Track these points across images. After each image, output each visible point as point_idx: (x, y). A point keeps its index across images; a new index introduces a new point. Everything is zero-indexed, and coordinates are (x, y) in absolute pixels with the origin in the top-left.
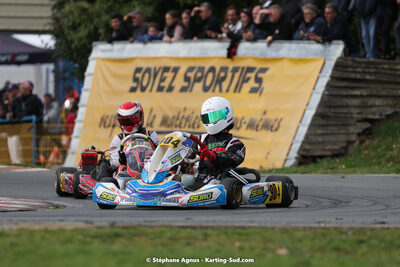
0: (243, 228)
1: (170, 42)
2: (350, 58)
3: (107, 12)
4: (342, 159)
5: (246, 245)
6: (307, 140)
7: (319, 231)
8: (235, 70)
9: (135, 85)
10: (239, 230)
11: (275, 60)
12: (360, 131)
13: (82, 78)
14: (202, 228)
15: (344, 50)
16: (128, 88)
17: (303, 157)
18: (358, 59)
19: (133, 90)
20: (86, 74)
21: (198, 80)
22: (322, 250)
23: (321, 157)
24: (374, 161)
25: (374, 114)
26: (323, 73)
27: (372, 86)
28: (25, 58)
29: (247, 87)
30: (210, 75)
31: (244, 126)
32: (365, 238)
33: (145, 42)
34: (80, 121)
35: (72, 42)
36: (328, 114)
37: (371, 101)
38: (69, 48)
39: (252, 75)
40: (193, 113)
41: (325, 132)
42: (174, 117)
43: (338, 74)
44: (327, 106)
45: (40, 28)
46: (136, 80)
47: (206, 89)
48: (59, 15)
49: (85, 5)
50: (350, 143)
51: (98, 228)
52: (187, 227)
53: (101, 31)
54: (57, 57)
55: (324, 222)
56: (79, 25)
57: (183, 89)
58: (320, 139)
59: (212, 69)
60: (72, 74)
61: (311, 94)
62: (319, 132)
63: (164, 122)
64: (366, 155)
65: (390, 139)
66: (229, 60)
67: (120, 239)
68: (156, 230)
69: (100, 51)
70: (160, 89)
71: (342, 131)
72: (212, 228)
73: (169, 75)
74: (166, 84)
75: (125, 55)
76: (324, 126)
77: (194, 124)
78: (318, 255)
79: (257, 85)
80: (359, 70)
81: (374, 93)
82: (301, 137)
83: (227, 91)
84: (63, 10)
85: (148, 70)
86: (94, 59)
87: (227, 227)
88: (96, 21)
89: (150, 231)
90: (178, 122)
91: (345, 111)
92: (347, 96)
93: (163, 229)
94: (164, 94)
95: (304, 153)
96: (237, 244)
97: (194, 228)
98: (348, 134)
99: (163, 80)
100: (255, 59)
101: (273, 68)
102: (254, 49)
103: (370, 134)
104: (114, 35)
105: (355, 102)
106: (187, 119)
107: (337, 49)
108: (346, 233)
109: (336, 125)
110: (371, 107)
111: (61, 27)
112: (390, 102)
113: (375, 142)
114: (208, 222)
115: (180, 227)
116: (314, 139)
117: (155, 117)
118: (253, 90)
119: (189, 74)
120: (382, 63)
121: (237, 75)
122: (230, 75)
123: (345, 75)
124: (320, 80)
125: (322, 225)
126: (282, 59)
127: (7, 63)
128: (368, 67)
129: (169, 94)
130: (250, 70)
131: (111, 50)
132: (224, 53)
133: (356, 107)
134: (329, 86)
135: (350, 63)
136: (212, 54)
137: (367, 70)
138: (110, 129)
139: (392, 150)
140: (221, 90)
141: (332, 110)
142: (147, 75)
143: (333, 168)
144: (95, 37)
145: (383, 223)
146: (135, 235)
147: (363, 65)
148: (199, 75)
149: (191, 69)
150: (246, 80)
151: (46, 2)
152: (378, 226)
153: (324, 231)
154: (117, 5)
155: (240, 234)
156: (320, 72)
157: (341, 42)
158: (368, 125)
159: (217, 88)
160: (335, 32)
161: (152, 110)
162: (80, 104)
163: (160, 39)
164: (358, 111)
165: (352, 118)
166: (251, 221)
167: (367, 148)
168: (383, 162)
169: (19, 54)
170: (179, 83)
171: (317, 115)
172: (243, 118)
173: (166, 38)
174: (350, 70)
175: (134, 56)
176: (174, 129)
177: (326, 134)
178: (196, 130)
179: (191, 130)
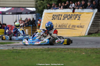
0: (76, 48)
1: (60, 9)
3: (47, 3)
4: (97, 34)
5: (77, 52)
6: (90, 30)
7: (92, 49)
8: (74, 15)
9: (53, 18)
10: (75, 49)
11: (83, 13)
13: (42, 17)
14: (67, 48)
15: (97, 11)
16: (51, 19)
17: (89, 33)
19: (52, 19)
20: (42, 16)
22: (93, 53)
23: (93, 33)
28: (29, 13)
29: (77, 19)
31: (76, 27)
33: (55, 9)
34: (41, 26)
35: (39, 9)
36: (94, 24)
38: (39, 11)
39: (78, 16)
40: (65, 24)
42: (61, 25)
43: (96, 16)
44: (94, 23)
45: (33, 6)
46: (53, 17)
47: (68, 19)
48: (36, 4)
49: (42, 2)
50: (99, 30)
51: (45, 48)
52: (64, 48)
53: (45, 7)
54: (36, 13)
55: (93, 47)
56: (41, 6)
57: (63, 19)
58: (92, 29)
59: (69, 15)
60: (40, 16)
61: (91, 20)
63: (59, 26)
66: (73, 13)
67: (50, 51)
68: (57, 49)
69: (45, 11)
70: (58, 19)
72: (70, 48)
73: (60, 16)
74: (59, 18)
75: (51, 12)
76: (93, 27)
78: (92, 54)
79: (79, 18)
82: (88, 29)
83: (73, 19)
84: (37, 3)
85: (56, 15)
86: (44, 13)
87: (73, 48)
88: (44, 5)
89: (56, 49)
91: (98, 23)
93: (59, 49)
94: (59, 20)
95: (89, 32)
96: (75, 52)
97: (66, 48)
98: (98, 28)
99: (59, 17)
100: (78, 13)
101: (82, 15)
104: (48, 8)
106: (64, 26)
107: (96, 10)
108: (98, 49)
109: (96, 27)
111: (37, 6)
114: (69, 47)
115: (63, 48)
116: (91, 29)
117: (57, 25)
118: (78, 19)
119: (64, 16)
121: (75, 16)
122: (73, 16)
123: (98, 16)
124: (92, 17)
125: (93, 48)
126: (84, 13)
127: (25, 14)
129: (60, 20)
130: (77, 15)
131: (48, 11)
132: (72, 11)
134: (94, 18)
135: (99, 13)
136: (69, 12)
140: (71, 19)
141: (95, 23)
142: (55, 16)
143: (95, 36)
144: (44, 8)
146: (53, 50)
148: (67, 16)
149: (65, 15)
150: (77, 17)
151: (34, 1)
153: (93, 49)
154: (49, 2)
155: (75, 50)
156: (92, 15)
157: (97, 9)
159: (70, 19)
160: (95, 7)
161: (56, 24)
162: (41, 22)
163: (58, 8)
165: (99, 25)
166: (78, 47)
169: (28, 12)
170: (62, 18)
171: (92, 25)
172: (76, 25)
173: (59, 8)
175: (53, 12)
176: (61, 28)
177: (94, 29)
178: (66, 28)
179: (65, 28)
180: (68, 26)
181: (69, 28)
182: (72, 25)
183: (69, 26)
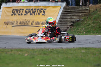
2: (67, 6)
8: (38, 9)
9: (13, 14)
11: (48, 7)
12: (70, 25)
16: (11, 15)
18: (69, 6)
19: (12, 15)
20: (0, 11)
21: (29, 12)
24: (74, 32)
25: (74, 20)
26: (60, 10)
27: (73, 13)
29: (41, 14)
30: (32, 11)
31: (41, 24)
32: (52, 51)
36: (62, 21)
37: (73, 17)
39: (42, 11)
40: (28, 21)
41: (61, 25)
42: (23, 22)
43: (64, 10)
44: (61, 19)
46: (13, 12)
47: (31, 14)
50: (68, 28)
57: (25, 15)
58: (60, 27)
59: (32, 9)
61: (58, 15)
62: (60, 25)
63: (20, 23)
64: (72, 31)
65: (78, 27)
70: (19, 15)
71: (66, 25)
73: (21, 11)
74: (20, 13)
75: (10, 6)
76: (61, 23)
77: (28, 23)
79: (44, 13)
80: (70, 9)
81: (74, 15)
83: (36, 15)
85: (16, 10)
86: (2, 7)
90: (24, 23)
91: (66, 19)
92: (67, 16)
94: (20, 16)
98: (67, 26)
99: (20, 12)
100: (43, 7)
101: (48, 9)
102: (43, 4)
103: (73, 25)
105: (69, 17)
106: (26, 22)
107: (64, 4)
109: (64, 23)
110: (73, 18)
112: (78, 17)
113: (74, 27)
117: (18, 22)
118: (43, 15)
119: (26, 11)
120: (75, 7)
121: (39, 11)
122: (37, 11)
123: (66, 10)
124: (60, 12)
126: (50, 6)
128: (72, 8)
129: (21, 16)
130: (42, 9)
131: (7, 5)
133: (69, 18)
134: (62, 13)
135: (67, 7)
136: (32, 6)
137: (72, 9)
138: (7, 25)
139: (78, 29)
140: (34, 15)
141: (63, 19)
142: (16, 11)
145: (62, 47)
147: (71, 8)
148: (29, 11)
149: (27, 9)
152: (60, 48)
158: (72, 23)
161: (17, 20)
164: (70, 19)
165: (68, 21)
167: (72, 29)
168: (76, 33)
170: (24, 13)
171: (59, 21)
172: (40, 22)
174: (68, 9)
175: (12, 6)
176: (23, 25)
177: (62, 26)
178: (29, 25)
179: (27, 25)
180: (30, 23)
181: (32, 25)
182: (36, 22)
183: (32, 23)
